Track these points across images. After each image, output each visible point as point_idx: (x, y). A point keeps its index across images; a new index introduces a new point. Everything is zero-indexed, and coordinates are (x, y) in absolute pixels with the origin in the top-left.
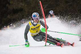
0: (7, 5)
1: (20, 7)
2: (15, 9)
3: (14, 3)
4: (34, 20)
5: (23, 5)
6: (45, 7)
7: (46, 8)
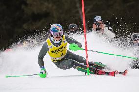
0: (23, 6)
1: (44, 9)
2: (36, 13)
3: (35, 3)
4: (55, 37)
5: (50, 6)
6: (88, 10)
7: (89, 12)
